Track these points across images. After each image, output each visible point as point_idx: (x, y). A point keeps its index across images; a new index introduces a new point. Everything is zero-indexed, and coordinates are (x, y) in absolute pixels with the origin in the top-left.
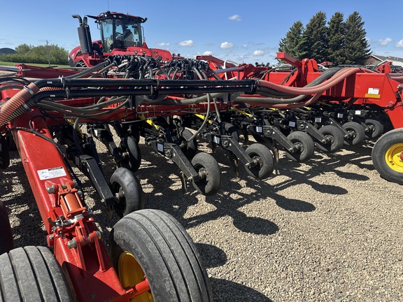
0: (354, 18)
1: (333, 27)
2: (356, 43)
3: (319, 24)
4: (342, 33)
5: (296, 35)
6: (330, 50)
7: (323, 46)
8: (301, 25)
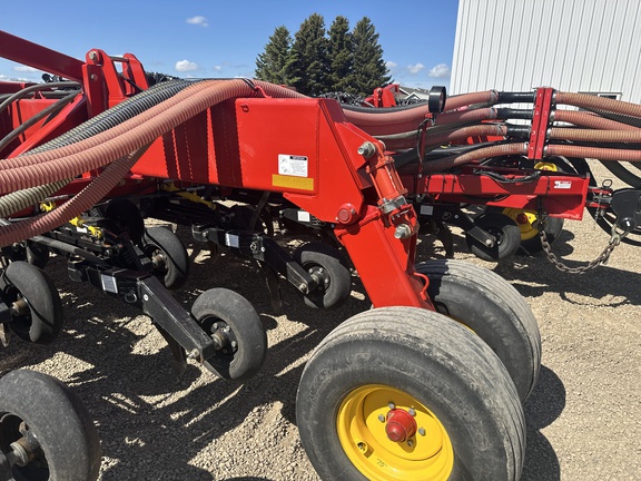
0: (364, 27)
1: (335, 39)
2: (370, 66)
3: (315, 33)
4: (350, 48)
5: (280, 50)
6: (334, 77)
7: (323, 69)
8: (286, 33)
